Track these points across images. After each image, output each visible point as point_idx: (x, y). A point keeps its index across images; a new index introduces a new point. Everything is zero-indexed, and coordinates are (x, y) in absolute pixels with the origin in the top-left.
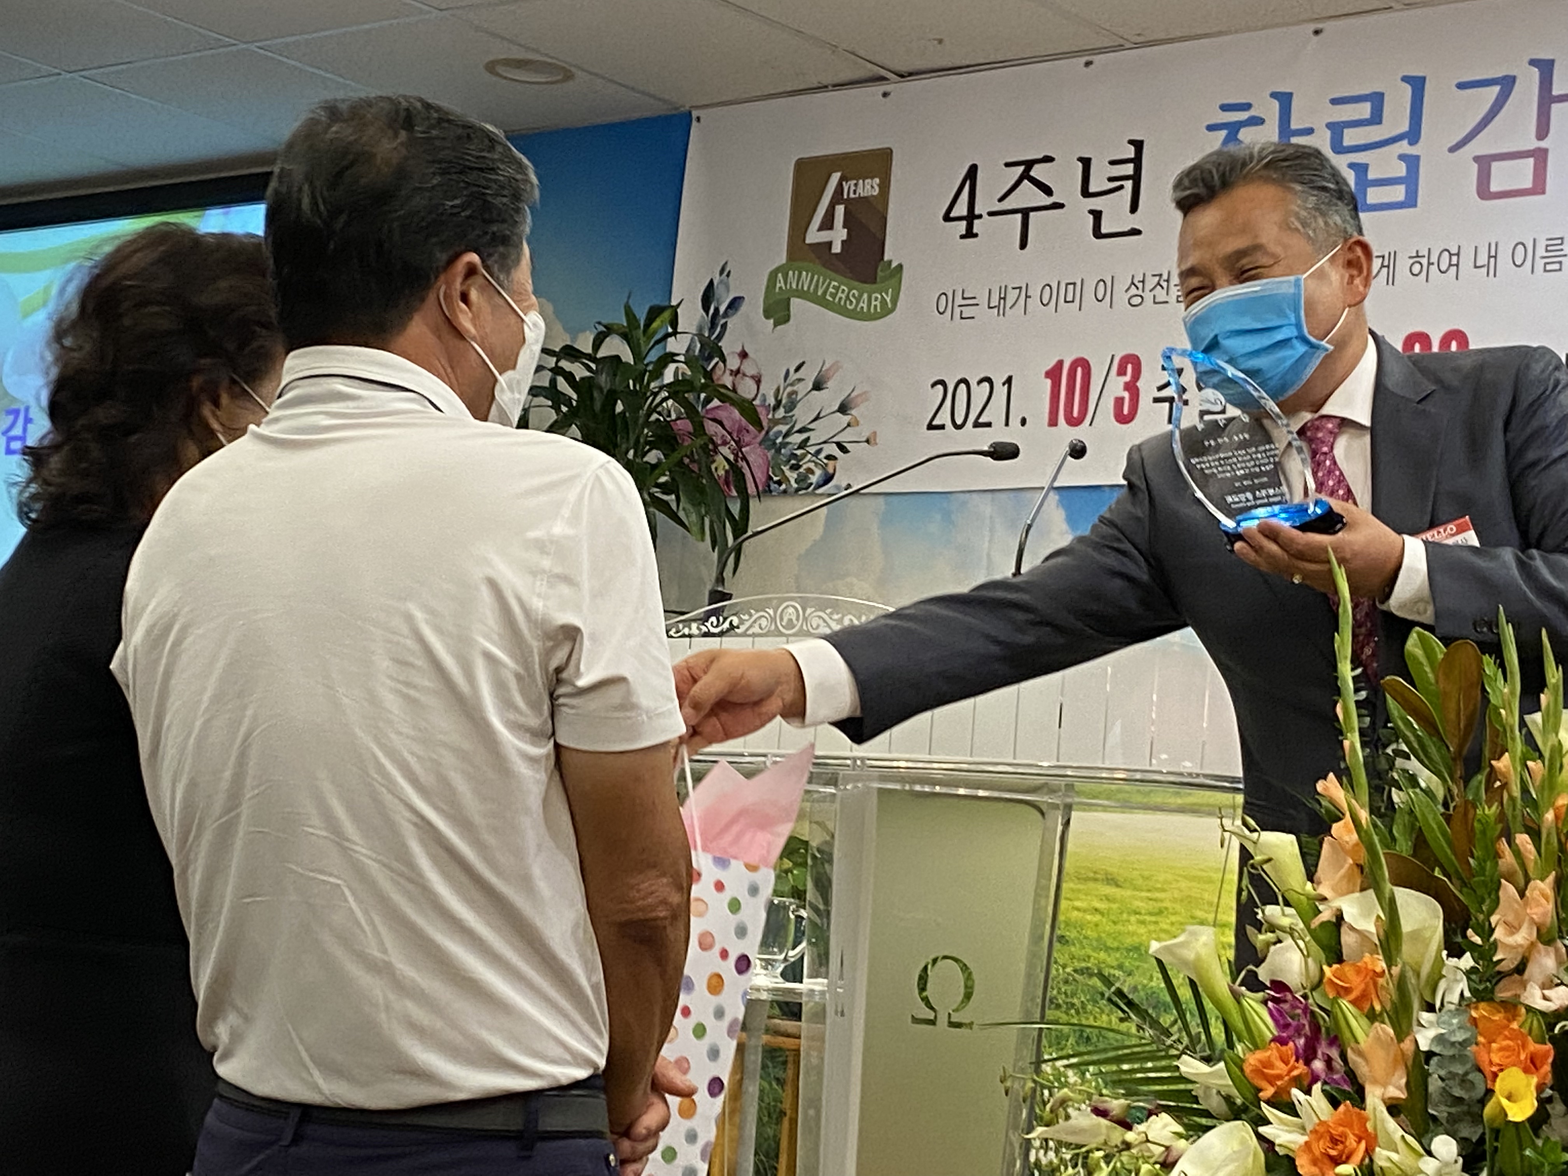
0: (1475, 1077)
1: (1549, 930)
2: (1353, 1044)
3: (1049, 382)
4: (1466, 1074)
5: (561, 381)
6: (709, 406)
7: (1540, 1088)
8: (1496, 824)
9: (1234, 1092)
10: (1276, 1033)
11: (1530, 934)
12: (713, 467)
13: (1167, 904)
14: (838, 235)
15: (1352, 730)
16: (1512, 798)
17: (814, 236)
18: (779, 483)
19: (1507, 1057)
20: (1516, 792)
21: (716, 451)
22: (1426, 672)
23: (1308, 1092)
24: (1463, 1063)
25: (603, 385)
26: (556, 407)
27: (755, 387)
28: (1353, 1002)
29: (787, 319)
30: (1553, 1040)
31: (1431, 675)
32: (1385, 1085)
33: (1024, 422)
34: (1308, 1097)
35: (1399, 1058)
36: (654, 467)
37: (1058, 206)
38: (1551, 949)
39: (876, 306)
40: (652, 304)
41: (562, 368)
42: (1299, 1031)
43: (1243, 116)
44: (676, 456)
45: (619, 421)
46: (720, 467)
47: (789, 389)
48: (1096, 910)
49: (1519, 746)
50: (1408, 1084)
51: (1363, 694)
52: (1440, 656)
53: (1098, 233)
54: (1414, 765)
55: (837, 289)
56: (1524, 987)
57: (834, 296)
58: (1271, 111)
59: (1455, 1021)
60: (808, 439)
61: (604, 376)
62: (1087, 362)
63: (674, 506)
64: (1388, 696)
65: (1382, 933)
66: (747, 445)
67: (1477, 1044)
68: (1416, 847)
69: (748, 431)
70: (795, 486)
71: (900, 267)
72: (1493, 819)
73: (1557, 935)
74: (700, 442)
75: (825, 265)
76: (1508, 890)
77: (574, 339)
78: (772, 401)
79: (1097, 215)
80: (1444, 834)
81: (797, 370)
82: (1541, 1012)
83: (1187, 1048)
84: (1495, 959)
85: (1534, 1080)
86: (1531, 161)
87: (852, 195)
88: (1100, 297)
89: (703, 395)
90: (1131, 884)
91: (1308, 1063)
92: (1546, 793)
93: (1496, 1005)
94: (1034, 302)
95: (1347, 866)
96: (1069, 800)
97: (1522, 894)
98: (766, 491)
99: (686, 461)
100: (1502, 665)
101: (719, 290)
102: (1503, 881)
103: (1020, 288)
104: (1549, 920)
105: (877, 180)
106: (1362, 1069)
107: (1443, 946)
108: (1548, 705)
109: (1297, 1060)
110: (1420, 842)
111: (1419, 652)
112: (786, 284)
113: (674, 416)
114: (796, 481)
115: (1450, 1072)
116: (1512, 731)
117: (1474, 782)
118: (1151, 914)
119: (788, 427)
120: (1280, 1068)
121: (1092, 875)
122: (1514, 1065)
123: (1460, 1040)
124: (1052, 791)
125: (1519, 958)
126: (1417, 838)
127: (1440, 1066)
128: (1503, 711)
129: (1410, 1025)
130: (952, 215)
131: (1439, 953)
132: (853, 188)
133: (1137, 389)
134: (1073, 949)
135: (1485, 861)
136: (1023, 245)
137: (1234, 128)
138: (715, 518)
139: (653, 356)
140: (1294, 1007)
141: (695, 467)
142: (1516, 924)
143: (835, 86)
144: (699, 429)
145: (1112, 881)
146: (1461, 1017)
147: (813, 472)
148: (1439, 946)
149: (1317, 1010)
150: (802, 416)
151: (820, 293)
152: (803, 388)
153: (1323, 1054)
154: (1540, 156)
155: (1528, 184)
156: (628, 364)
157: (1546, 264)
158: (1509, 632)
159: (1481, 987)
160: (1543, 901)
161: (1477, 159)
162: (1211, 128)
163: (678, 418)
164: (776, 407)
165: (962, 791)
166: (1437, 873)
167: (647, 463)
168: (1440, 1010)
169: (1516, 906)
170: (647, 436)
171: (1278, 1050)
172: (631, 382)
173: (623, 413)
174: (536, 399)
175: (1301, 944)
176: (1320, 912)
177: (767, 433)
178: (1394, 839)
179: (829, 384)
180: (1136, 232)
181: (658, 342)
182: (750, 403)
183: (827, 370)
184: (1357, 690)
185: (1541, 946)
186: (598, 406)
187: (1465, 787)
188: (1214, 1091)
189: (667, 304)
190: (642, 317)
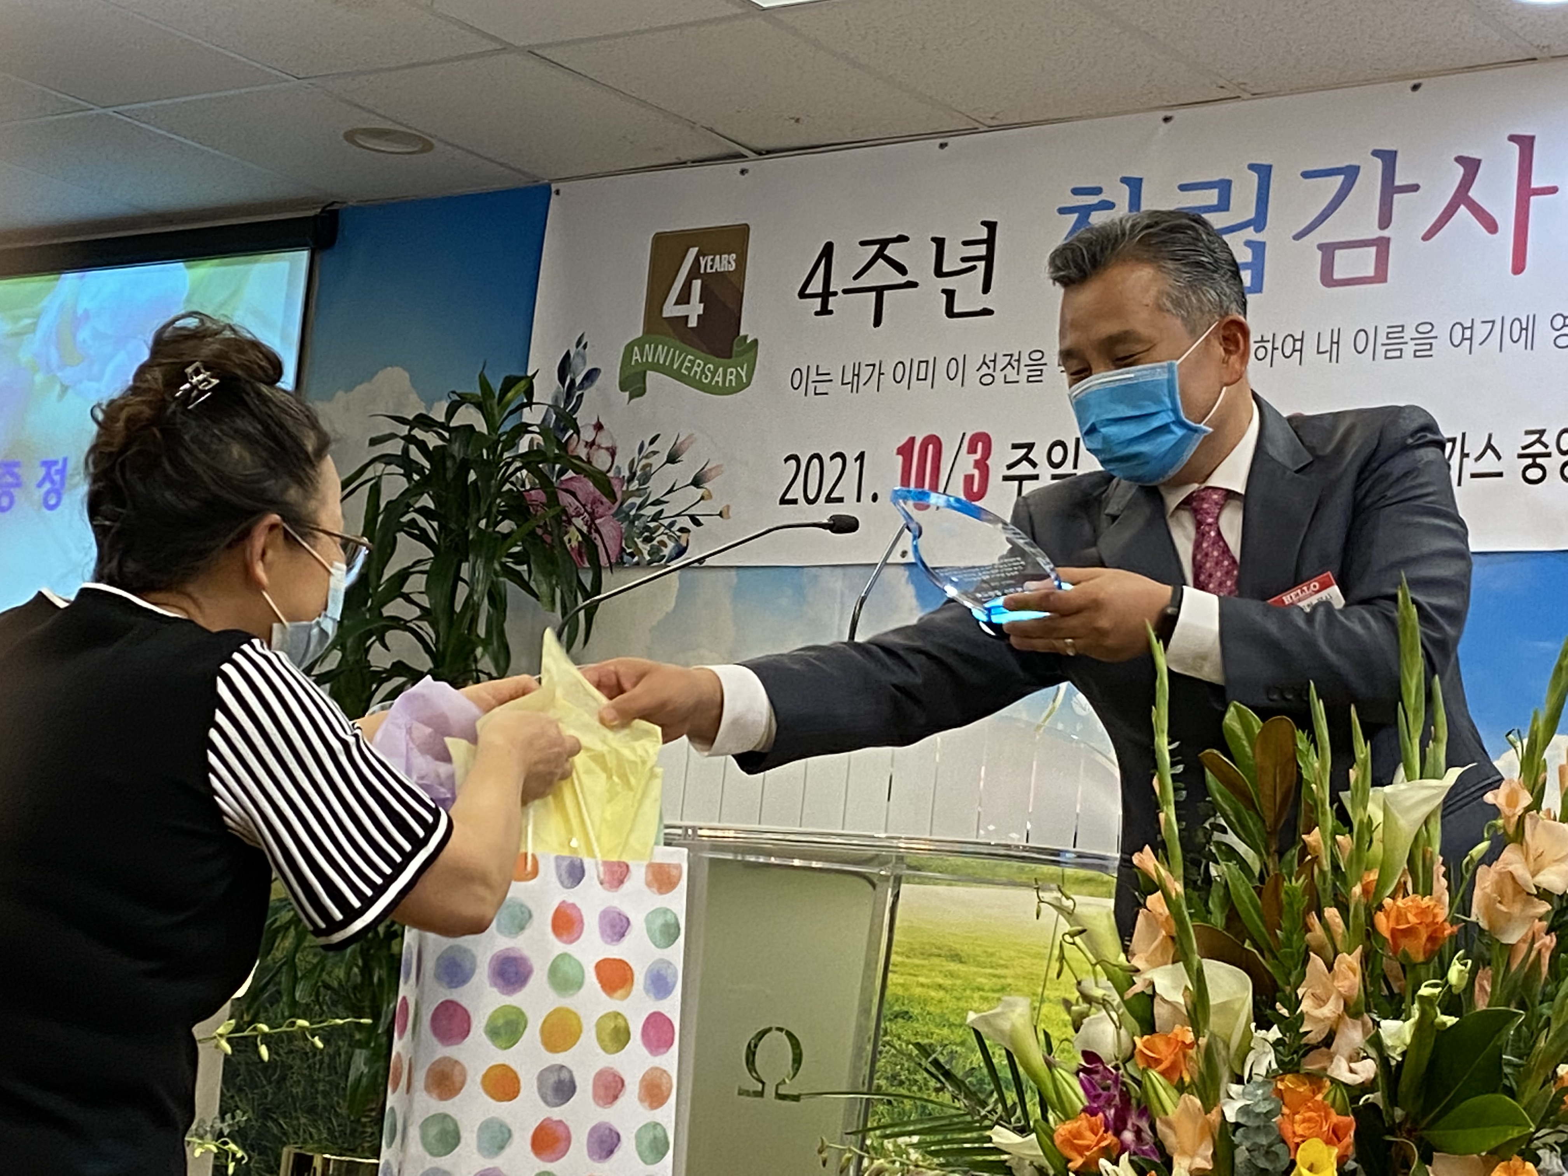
0: (1278, 1148)
1: (1356, 1004)
2: (1163, 1116)
3: (900, 458)
4: (1271, 1145)
5: (413, 448)
6: (563, 478)
7: (1341, 1161)
8: (1303, 896)
9: (1046, 1163)
10: (1086, 1104)
11: (1338, 1005)
12: (566, 538)
13: (1009, 981)
14: (694, 310)
15: (1168, 803)
16: (1321, 871)
17: (671, 310)
18: (632, 555)
19: (1309, 1128)
20: (1327, 866)
21: (570, 522)
22: (1243, 745)
23: (1116, 1162)
24: (1267, 1134)
25: (456, 454)
26: (408, 476)
27: (610, 459)
28: (1163, 1073)
29: (642, 392)
30: (1356, 1113)
31: (1248, 749)
32: (1192, 1157)
33: (875, 498)
34: (1115, 1167)
35: (1207, 1128)
36: (506, 536)
37: (912, 285)
38: (1359, 1022)
39: (731, 380)
40: (508, 374)
41: (414, 436)
42: (1109, 1102)
43: (1093, 200)
44: (527, 527)
45: (471, 490)
46: (573, 539)
47: (644, 462)
48: (940, 986)
49: (1329, 819)
50: (1214, 1154)
51: (1180, 768)
52: (1257, 731)
53: (950, 313)
54: (1231, 839)
55: (692, 362)
56: (1331, 1059)
57: (689, 369)
58: (1121, 196)
59: (1260, 1092)
60: (662, 511)
61: (457, 444)
62: (938, 438)
63: (526, 576)
64: (1207, 770)
65: (1189, 1003)
66: (601, 517)
67: (1283, 1115)
68: (1229, 919)
69: (602, 503)
70: (648, 558)
71: (756, 342)
72: (1300, 891)
73: (1363, 1009)
74: (551, 513)
75: (683, 340)
76: (1317, 962)
77: (430, 407)
78: (626, 473)
79: (950, 294)
80: (1255, 906)
81: (652, 442)
82: (1346, 1085)
83: (1001, 1118)
84: (1302, 1030)
85: (1335, 1151)
86: (1373, 250)
87: (709, 270)
88: (952, 376)
89: (558, 467)
90: (975, 960)
91: (1118, 1133)
92: (1354, 867)
93: (1301, 1077)
94: (887, 379)
95: (1160, 938)
96: (898, 872)
97: (1330, 968)
98: (619, 563)
99: (539, 531)
100: (1314, 741)
101: (575, 361)
102: (1312, 954)
103: (874, 365)
104: (1355, 993)
105: (734, 256)
106: (1171, 1140)
107: (1252, 1017)
108: (1356, 781)
109: (1106, 1131)
110: (1233, 916)
111: (1237, 726)
112: (642, 359)
113: (528, 487)
114: (649, 554)
115: (1255, 1143)
116: (1323, 805)
117: (1288, 856)
118: (994, 991)
119: (641, 499)
120: (1090, 1139)
121: (935, 951)
122: (1317, 1136)
123: (1265, 1111)
124: (883, 863)
125: (1327, 1031)
126: (1230, 910)
127: (1246, 1137)
128: (1314, 786)
129: (1217, 1098)
130: (808, 291)
131: (1248, 1025)
132: (709, 263)
133: (987, 467)
134: (916, 1025)
135: (1292, 934)
136: (877, 322)
137: (1085, 211)
138: (566, 588)
139: (507, 426)
140: (1105, 1078)
141: (548, 539)
142: (1324, 998)
143: (693, 162)
144: (553, 499)
145: (956, 957)
146: (1266, 1089)
147: (666, 546)
148: (1248, 1018)
149: (1129, 1081)
150: (656, 488)
151: (675, 367)
152: (657, 461)
153: (1133, 1125)
154: (1382, 245)
155: (1370, 272)
156: (482, 434)
157: (1387, 351)
158: (1319, 708)
159: (1287, 1059)
160: (1351, 974)
161: (1320, 247)
162: (1062, 211)
163: (531, 489)
164: (630, 480)
165: (797, 862)
166: (1247, 945)
167: (498, 532)
168: (1248, 1082)
169: (1324, 979)
170: (499, 505)
171: (1089, 1121)
172: (485, 452)
173: (475, 482)
174: (389, 467)
175: (1114, 1015)
176: (1134, 983)
177: (622, 504)
178: (1209, 912)
179: (683, 457)
180: (987, 312)
181: (512, 412)
182: (604, 474)
183: (682, 443)
184: (1173, 764)
185: (1347, 1018)
186: (450, 475)
187: (1280, 861)
188: (1028, 1162)
189: (521, 374)
190: (497, 386)
